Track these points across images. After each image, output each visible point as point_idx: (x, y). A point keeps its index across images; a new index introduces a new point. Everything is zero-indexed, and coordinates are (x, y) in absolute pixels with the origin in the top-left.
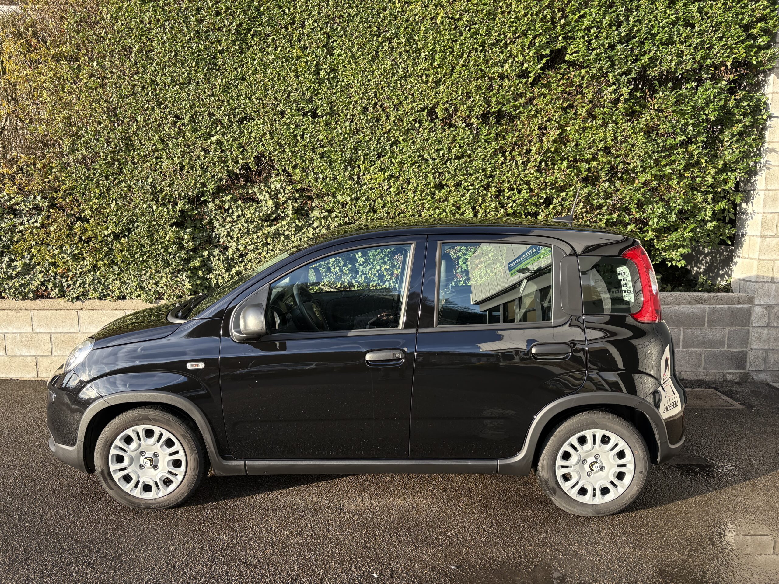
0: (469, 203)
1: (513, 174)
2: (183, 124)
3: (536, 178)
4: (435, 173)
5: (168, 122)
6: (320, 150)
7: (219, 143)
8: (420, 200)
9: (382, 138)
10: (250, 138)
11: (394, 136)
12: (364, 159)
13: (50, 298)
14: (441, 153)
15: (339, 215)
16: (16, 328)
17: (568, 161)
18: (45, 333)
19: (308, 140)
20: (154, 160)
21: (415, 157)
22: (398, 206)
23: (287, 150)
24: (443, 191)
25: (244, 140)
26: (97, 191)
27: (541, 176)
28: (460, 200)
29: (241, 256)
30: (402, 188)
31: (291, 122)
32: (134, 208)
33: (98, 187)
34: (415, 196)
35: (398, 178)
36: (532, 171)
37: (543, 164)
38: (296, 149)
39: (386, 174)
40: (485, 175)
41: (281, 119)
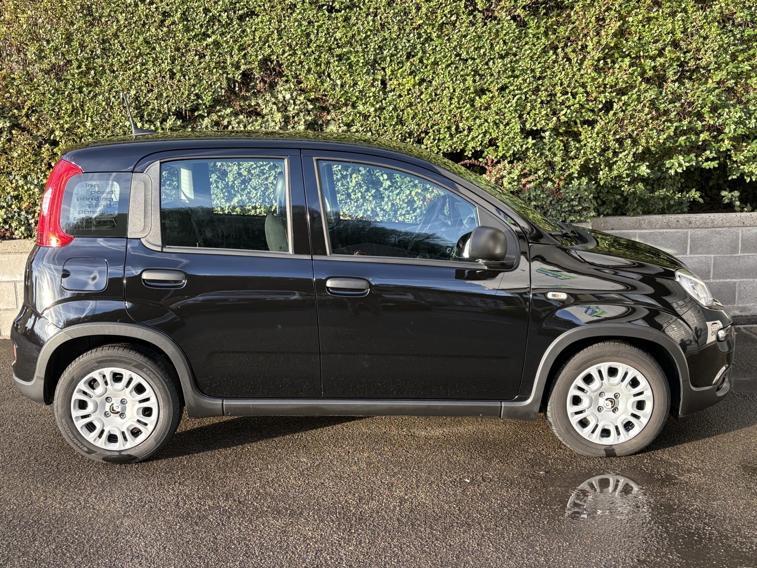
0: (516, 111)
1: (567, 75)
2: (174, 23)
3: (594, 79)
4: (474, 76)
5: (155, 21)
6: (338, 51)
7: (217, 44)
8: (458, 108)
9: (412, 35)
10: (254, 39)
11: (425, 32)
12: (391, 61)
13: (13, 239)
14: (482, 51)
15: (361, 129)
17: (631, 57)
18: (8, 282)
19: (323, 40)
20: (138, 67)
21: (451, 57)
22: (431, 117)
23: (299, 52)
24: (484, 97)
25: (247, 40)
26: (69, 107)
27: (600, 77)
28: (505, 107)
29: (244, 182)
30: (436, 95)
31: (303, 19)
32: (114, 126)
33: (70, 102)
34: (451, 104)
35: (430, 82)
36: (589, 71)
37: (602, 62)
38: (309, 50)
39: (417, 78)
40: (534, 77)
41: (291, 14)
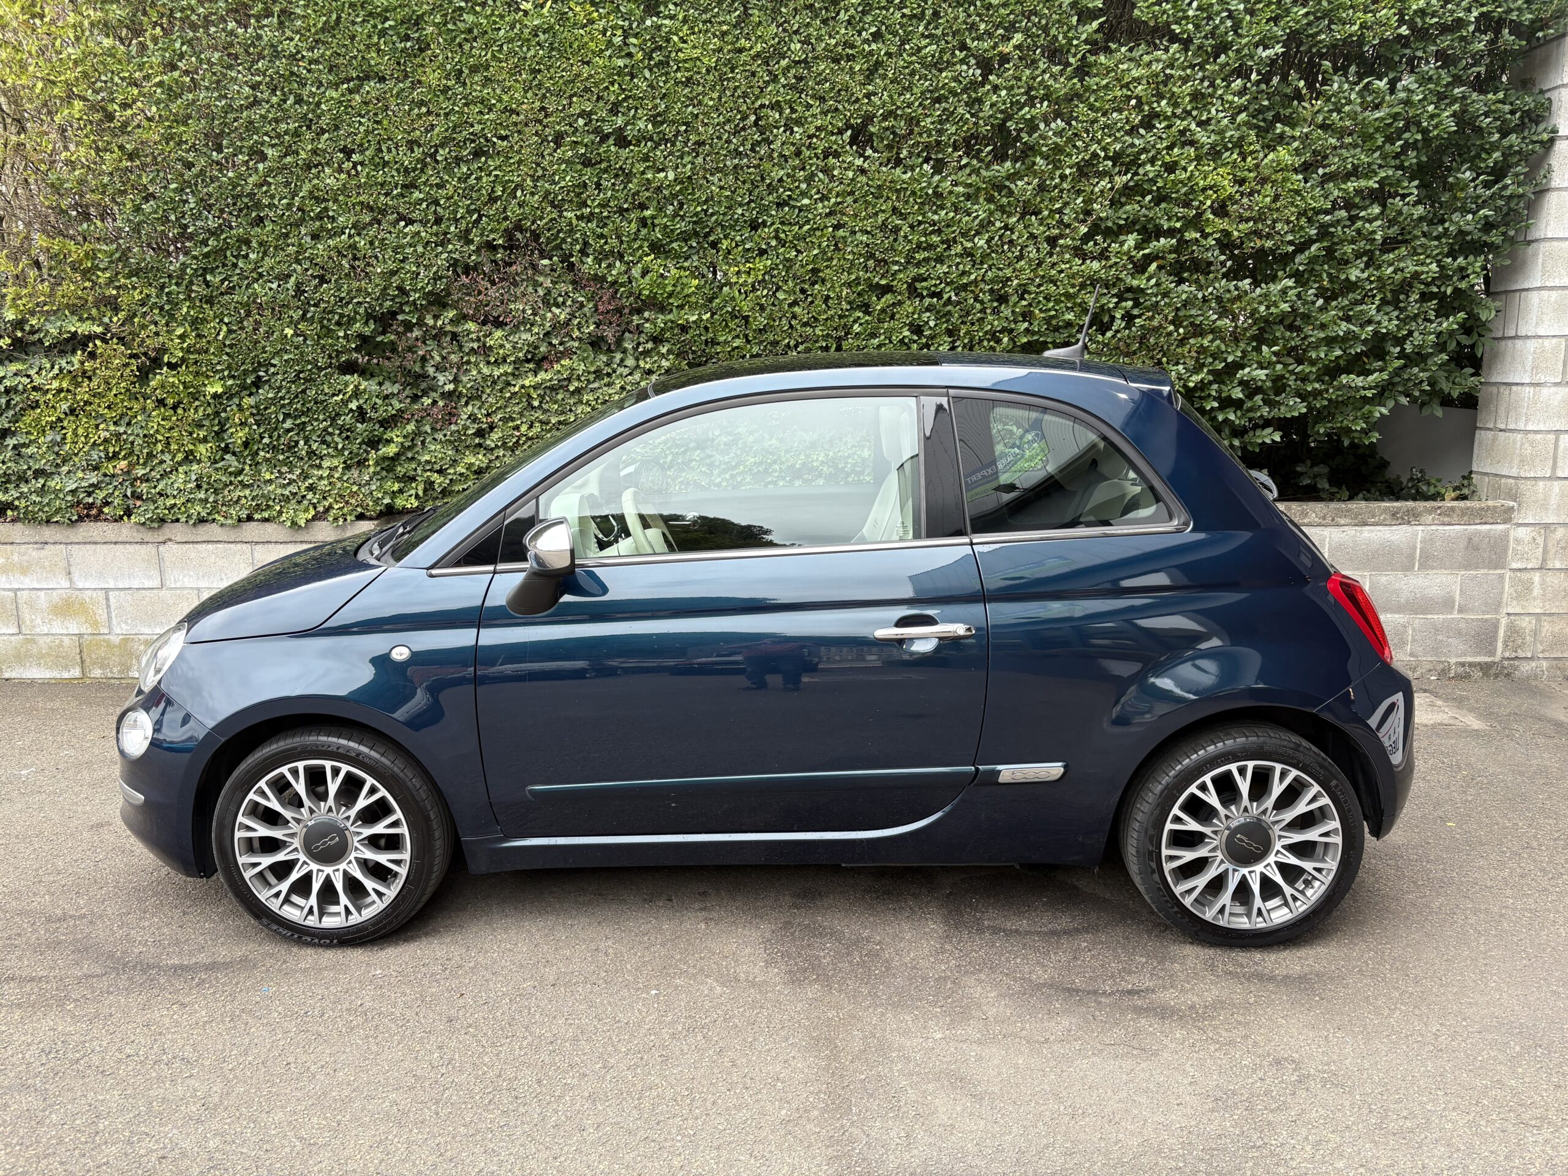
13: (102, 520)
16: (38, 581)
18: (95, 589)
19: (609, 194)
23: (568, 215)
29: (480, 433)
30: (803, 291)
31: (575, 158)
32: (267, 337)
34: (828, 307)
36: (1067, 256)
38: (586, 212)
39: (769, 263)
41: (555, 151)
